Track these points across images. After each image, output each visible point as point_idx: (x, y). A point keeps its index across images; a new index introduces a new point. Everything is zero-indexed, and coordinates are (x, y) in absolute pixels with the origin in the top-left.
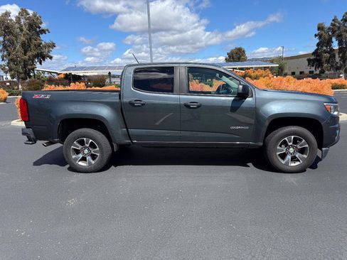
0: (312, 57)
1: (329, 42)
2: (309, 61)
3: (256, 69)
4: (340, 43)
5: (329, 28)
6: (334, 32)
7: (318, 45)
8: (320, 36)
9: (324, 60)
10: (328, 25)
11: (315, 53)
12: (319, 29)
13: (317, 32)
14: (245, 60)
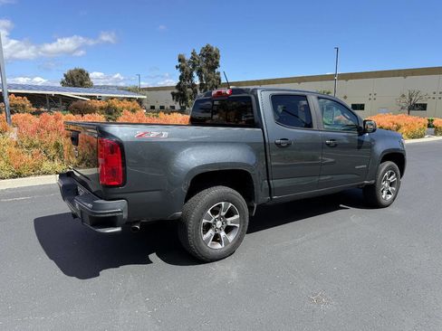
0: (176, 91)
1: (191, 76)
2: (173, 94)
3: (122, 99)
4: (201, 79)
5: (189, 62)
6: (194, 66)
7: (181, 78)
8: (182, 68)
9: (188, 95)
10: (188, 57)
11: (178, 86)
12: (180, 60)
13: (178, 64)
14: (90, 86)
